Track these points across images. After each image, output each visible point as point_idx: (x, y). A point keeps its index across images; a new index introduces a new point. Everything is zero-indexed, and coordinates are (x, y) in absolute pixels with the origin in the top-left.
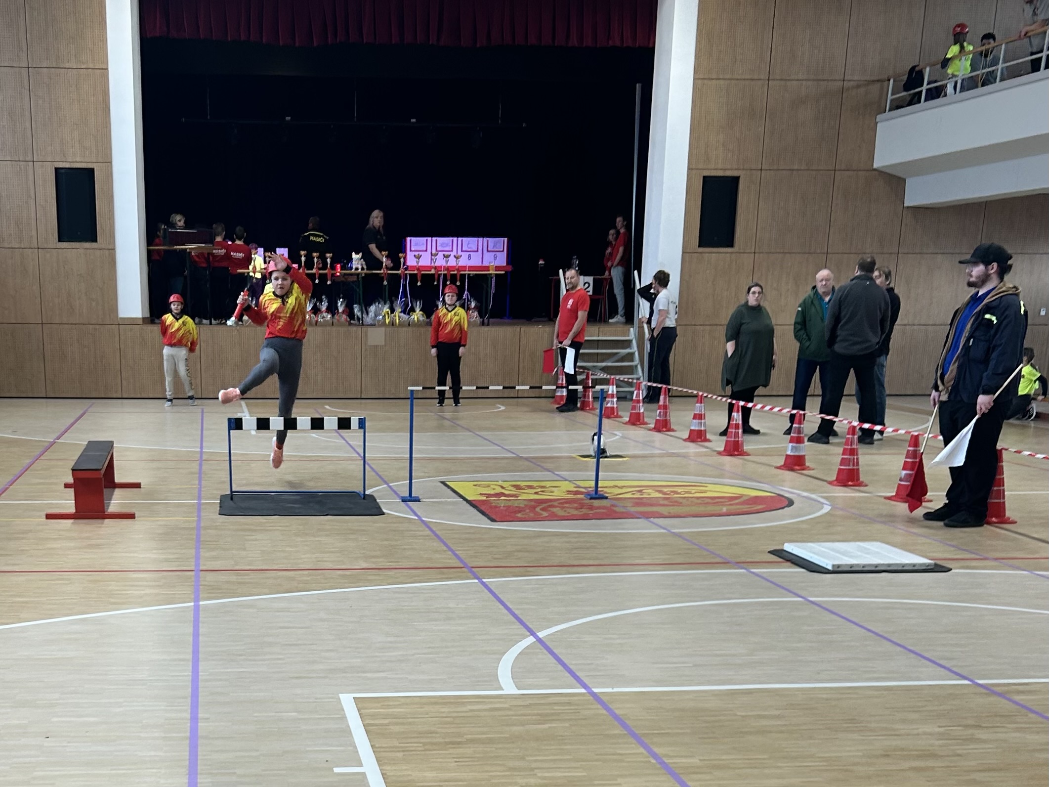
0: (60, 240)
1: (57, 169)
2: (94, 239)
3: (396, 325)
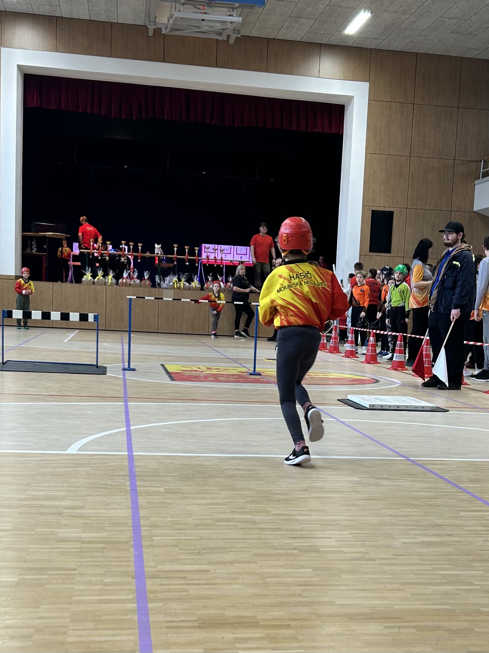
3: (181, 289)
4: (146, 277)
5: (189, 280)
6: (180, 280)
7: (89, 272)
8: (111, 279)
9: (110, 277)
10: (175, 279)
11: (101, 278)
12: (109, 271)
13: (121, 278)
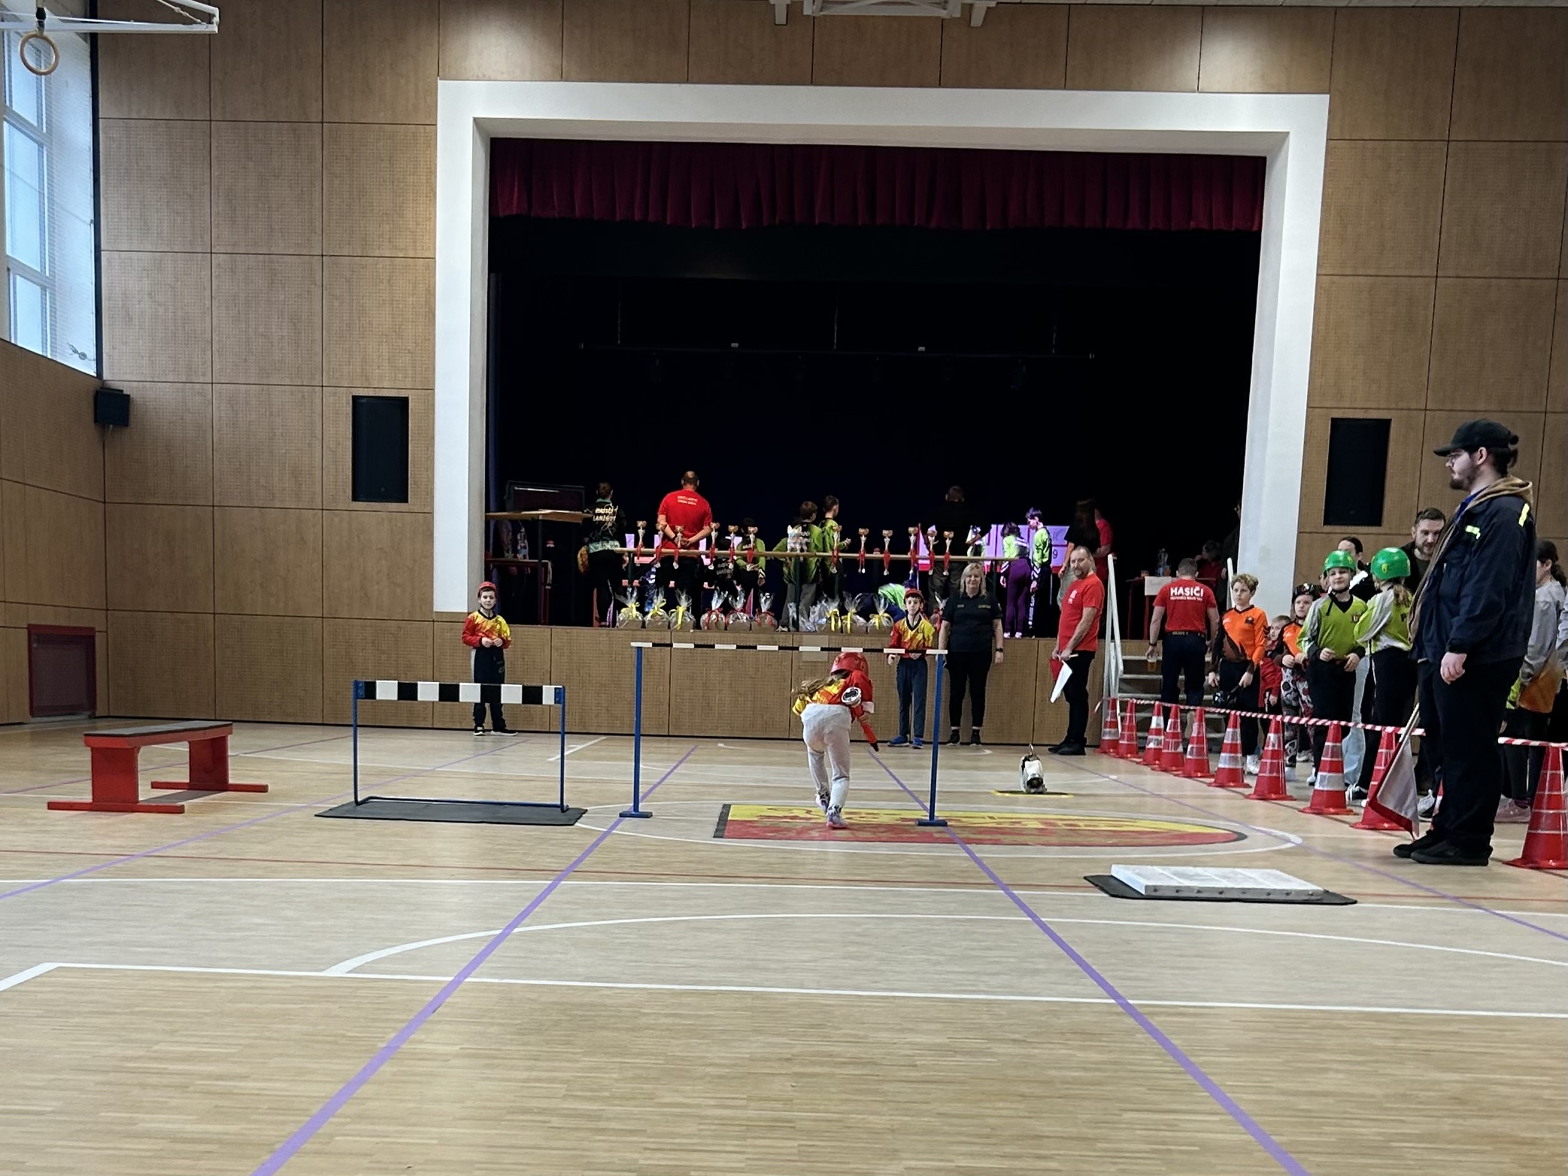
0: (355, 498)
1: (356, 399)
2: (403, 498)
3: (847, 632)
4: (764, 609)
5: (867, 611)
6: (843, 611)
7: (633, 600)
8: (683, 615)
9: (681, 609)
10: (833, 608)
11: (662, 612)
12: (679, 596)
13: (704, 613)
